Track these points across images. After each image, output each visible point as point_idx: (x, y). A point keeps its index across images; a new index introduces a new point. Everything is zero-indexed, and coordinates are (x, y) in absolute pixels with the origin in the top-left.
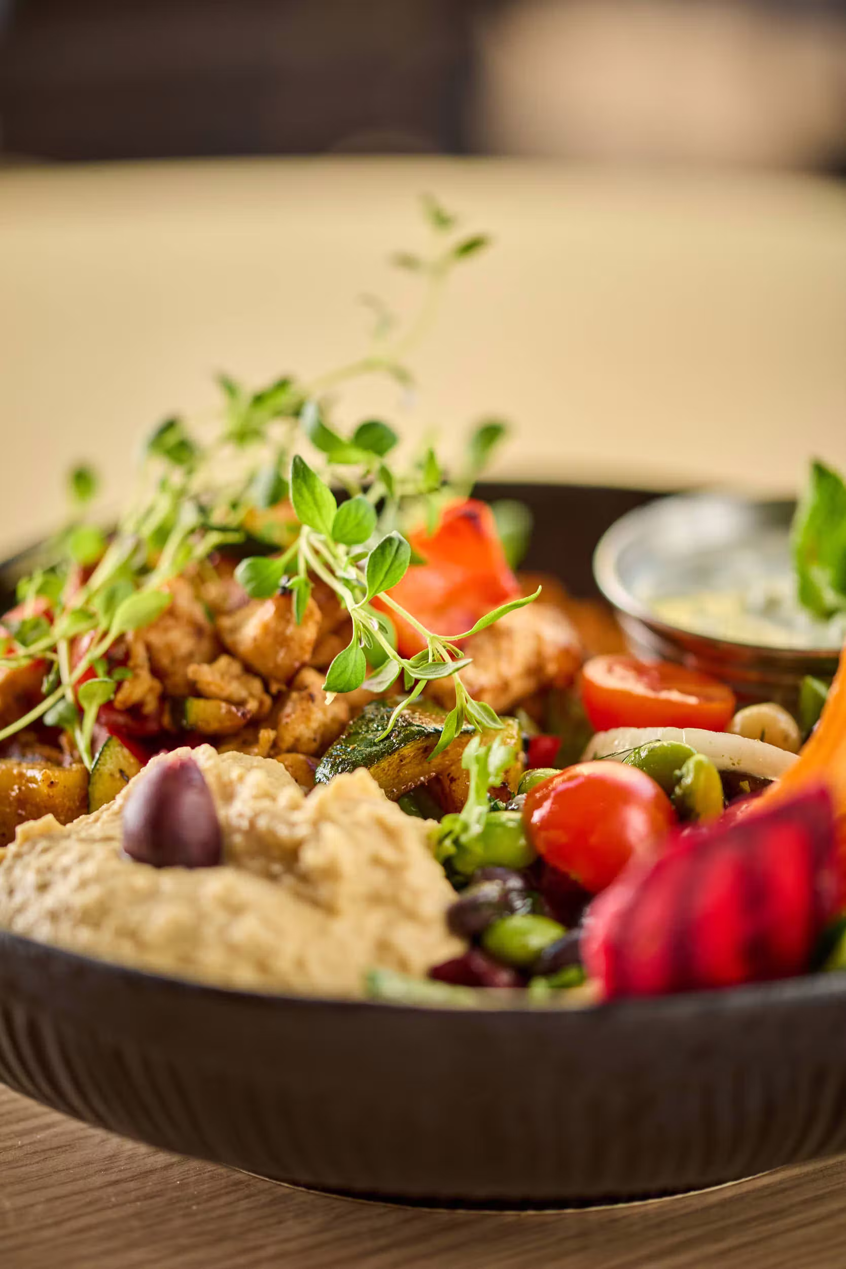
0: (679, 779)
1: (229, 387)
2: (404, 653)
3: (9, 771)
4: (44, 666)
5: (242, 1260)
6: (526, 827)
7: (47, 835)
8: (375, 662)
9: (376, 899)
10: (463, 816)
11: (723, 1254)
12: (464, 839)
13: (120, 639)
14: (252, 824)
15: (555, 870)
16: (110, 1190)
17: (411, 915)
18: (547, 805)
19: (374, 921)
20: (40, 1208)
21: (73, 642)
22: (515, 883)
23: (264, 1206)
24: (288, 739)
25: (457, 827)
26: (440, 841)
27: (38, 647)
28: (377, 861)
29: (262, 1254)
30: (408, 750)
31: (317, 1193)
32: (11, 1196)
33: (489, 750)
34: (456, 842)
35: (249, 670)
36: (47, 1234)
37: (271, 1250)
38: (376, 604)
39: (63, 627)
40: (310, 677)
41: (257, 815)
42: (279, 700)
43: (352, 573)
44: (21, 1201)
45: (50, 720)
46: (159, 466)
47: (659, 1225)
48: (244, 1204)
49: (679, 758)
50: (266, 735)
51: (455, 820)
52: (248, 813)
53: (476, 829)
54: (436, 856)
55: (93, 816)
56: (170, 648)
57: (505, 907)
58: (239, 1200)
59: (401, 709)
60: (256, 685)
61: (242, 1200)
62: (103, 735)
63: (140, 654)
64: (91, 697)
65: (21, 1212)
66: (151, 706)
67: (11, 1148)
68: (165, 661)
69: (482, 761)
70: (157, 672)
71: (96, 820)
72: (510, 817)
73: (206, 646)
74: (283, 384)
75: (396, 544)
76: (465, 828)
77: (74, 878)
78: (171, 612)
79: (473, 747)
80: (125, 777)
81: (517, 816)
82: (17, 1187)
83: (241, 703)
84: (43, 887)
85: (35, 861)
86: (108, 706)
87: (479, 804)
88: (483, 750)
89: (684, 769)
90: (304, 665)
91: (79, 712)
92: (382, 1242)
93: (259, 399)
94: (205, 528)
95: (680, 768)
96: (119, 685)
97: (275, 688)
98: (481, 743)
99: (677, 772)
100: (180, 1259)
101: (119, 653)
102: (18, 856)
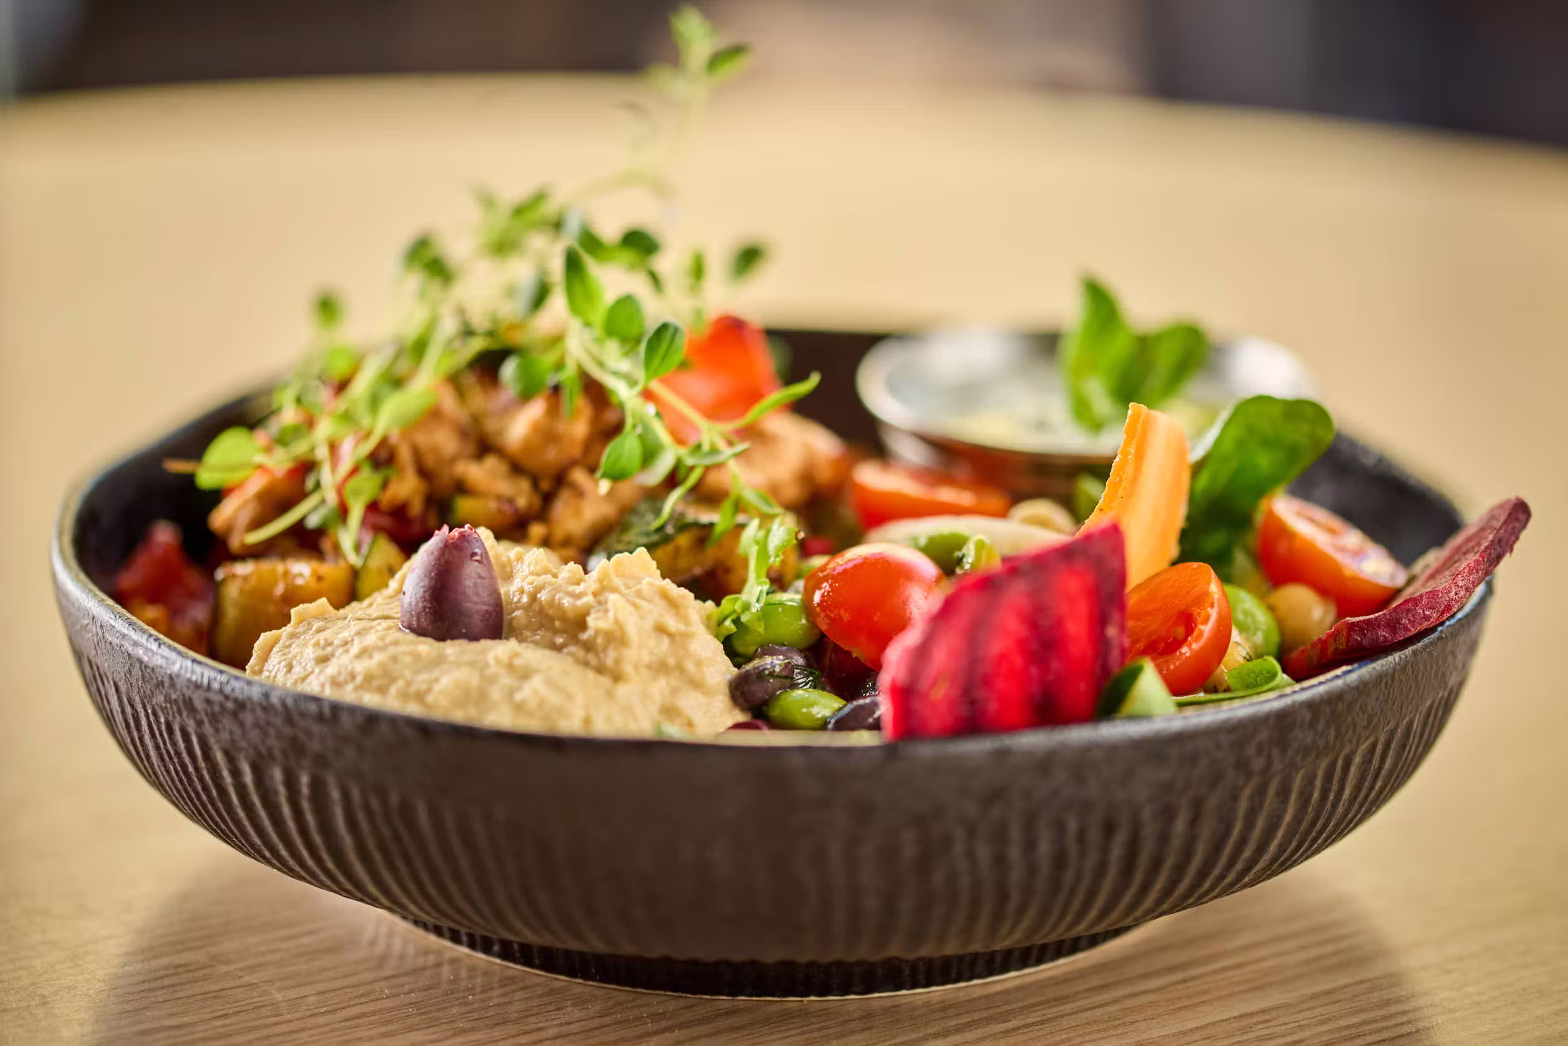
0: (960, 561)
1: (487, 201)
2: (680, 441)
3: (274, 571)
4: (306, 467)
5: (523, 1040)
6: (807, 607)
7: (321, 616)
8: (649, 455)
9: (660, 668)
10: (744, 596)
11: (1008, 1032)
12: (744, 619)
13: (384, 442)
14: (533, 598)
15: (837, 649)
16: (383, 984)
17: (696, 684)
18: (826, 586)
19: (660, 687)
20: (311, 999)
21: (333, 447)
22: (799, 660)
23: (542, 996)
24: (559, 533)
25: (738, 607)
26: (720, 623)
27: (300, 448)
28: (661, 629)
29: (543, 1035)
30: (684, 540)
31: (595, 984)
32: (280, 990)
33: (768, 532)
34: (737, 622)
35: (517, 468)
36: (322, 1020)
37: (553, 1032)
38: (648, 395)
39: (324, 429)
40: (579, 476)
41: (538, 589)
42: (548, 499)
43: (625, 366)
44: (293, 994)
45: (313, 522)
46: (414, 280)
47: (944, 1009)
48: (519, 995)
49: (959, 542)
50: (537, 530)
51: (736, 600)
52: (528, 588)
53: (756, 607)
54: (717, 636)
55: (366, 602)
56: (436, 450)
57: (788, 681)
58: (514, 991)
59: (673, 500)
60: (525, 485)
61: (519, 990)
62: (367, 538)
63: (405, 455)
64: (357, 493)
65: (293, 1004)
66: (416, 508)
67: (277, 950)
68: (430, 461)
69: (763, 545)
70: (424, 473)
71: (370, 605)
72: (791, 597)
73: (471, 448)
74: (539, 197)
75: (671, 330)
76: (746, 607)
77: (355, 649)
78: (435, 415)
79: (752, 530)
80: (392, 571)
81: (798, 597)
82: (290, 983)
83: (511, 501)
84: (324, 660)
85: (311, 638)
86: (373, 507)
87: (760, 584)
88: (762, 534)
89: (964, 550)
90: (573, 463)
91: (343, 511)
92: (664, 1024)
93: (519, 211)
94: (468, 332)
95: (960, 549)
96: (385, 485)
97: (545, 485)
98: (760, 527)
99: (958, 554)
100: (460, 1039)
101: (383, 455)
102: (293, 636)
